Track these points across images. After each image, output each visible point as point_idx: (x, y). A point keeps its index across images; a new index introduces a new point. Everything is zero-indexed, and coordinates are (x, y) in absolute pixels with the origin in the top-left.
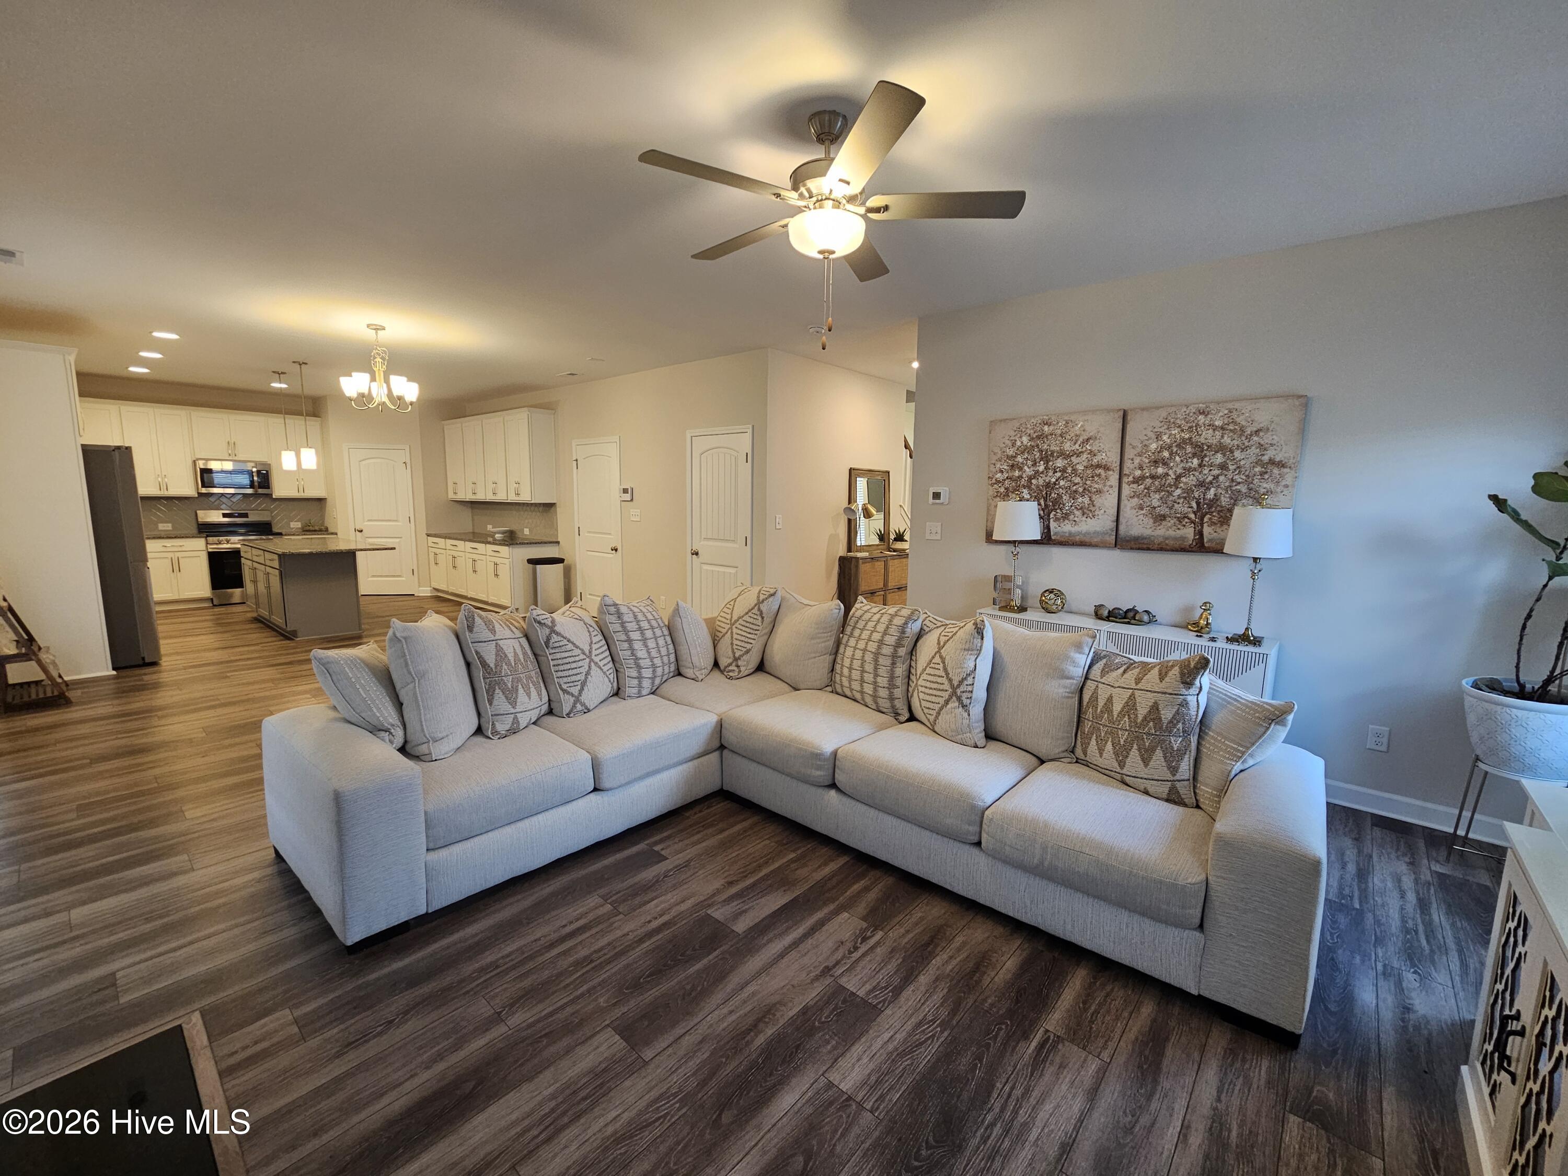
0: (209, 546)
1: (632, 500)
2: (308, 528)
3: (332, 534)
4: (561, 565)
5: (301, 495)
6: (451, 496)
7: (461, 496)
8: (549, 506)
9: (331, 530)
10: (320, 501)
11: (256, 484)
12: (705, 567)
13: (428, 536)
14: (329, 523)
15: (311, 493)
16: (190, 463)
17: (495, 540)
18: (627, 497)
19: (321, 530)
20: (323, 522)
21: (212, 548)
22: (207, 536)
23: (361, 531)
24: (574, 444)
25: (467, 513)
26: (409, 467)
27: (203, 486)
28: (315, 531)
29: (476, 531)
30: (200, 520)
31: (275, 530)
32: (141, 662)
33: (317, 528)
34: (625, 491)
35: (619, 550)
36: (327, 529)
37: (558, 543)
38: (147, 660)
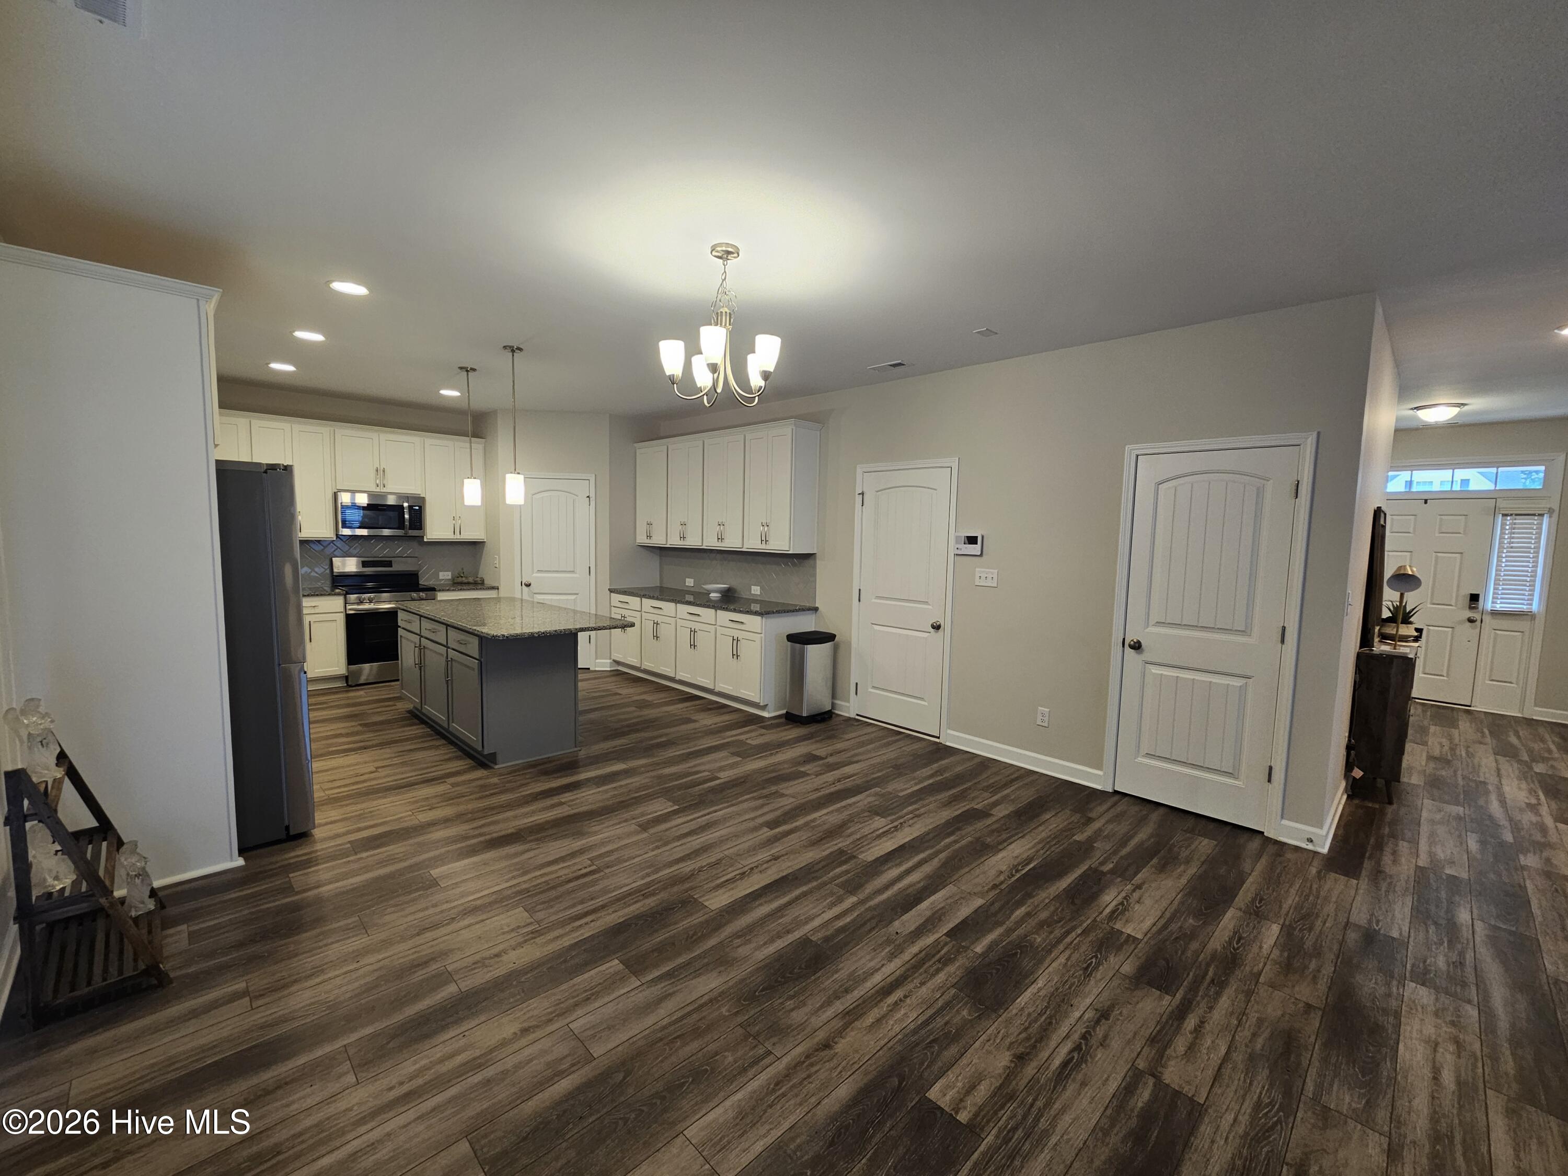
0: (349, 607)
1: (981, 555)
2: (460, 580)
3: (493, 588)
4: (828, 646)
5: (458, 537)
6: (642, 539)
7: (659, 540)
8: (806, 558)
9: (488, 582)
10: (475, 546)
11: (407, 523)
12: (1155, 670)
13: (611, 591)
14: (486, 573)
15: (469, 535)
16: (330, 496)
17: (710, 600)
18: (975, 549)
19: (475, 583)
20: (477, 572)
21: (352, 608)
22: (347, 593)
23: (528, 585)
24: (859, 471)
25: (654, 562)
26: (593, 503)
27: (344, 526)
28: (469, 583)
29: (665, 586)
30: (335, 570)
31: (423, 581)
32: (283, 835)
33: (471, 580)
34: (972, 540)
35: (947, 626)
36: (483, 582)
37: (816, 609)
38: (292, 832)
